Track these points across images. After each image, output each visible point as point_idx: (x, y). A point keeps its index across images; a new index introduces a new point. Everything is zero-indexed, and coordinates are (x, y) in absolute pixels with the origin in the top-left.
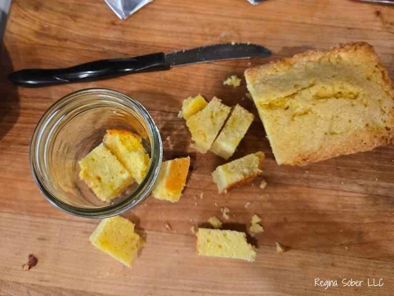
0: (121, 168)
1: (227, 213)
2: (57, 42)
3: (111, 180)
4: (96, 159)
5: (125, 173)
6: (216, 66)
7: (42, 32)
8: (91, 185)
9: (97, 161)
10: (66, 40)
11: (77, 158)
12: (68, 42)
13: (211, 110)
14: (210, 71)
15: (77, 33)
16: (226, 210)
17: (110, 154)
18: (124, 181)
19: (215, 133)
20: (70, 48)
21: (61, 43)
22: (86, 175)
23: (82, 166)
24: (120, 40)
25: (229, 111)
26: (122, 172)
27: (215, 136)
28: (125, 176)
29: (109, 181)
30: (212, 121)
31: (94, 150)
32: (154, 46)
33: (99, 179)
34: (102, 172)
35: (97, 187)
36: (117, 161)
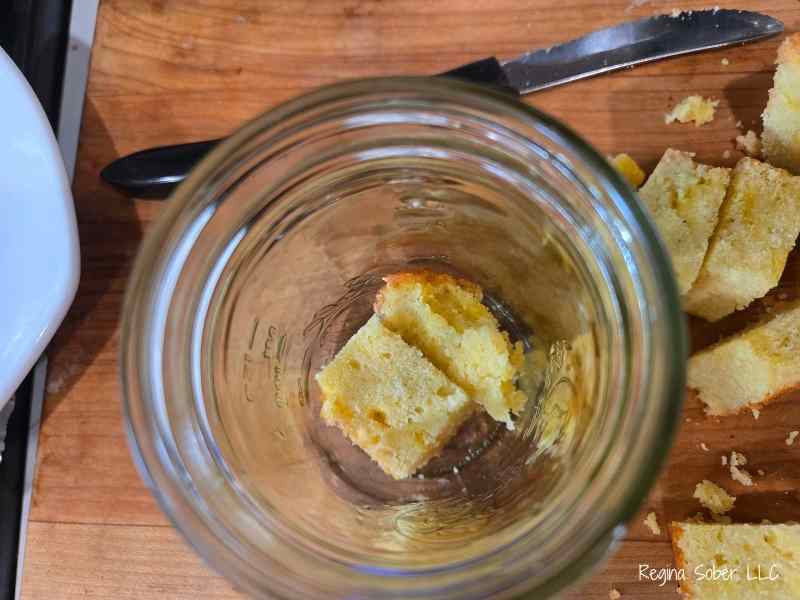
0: (439, 380)
1: (740, 468)
2: (217, 79)
3: (416, 418)
4: (362, 363)
5: (452, 393)
6: (637, 80)
7: (178, 60)
8: (360, 437)
9: (366, 367)
10: (239, 71)
11: (309, 366)
12: (244, 77)
13: (668, 184)
14: (622, 96)
15: (262, 50)
16: (737, 460)
17: (401, 342)
18: (452, 416)
19: (699, 246)
20: (250, 89)
21: (228, 80)
22: (343, 410)
23: (325, 389)
24: (374, 51)
25: (726, 181)
26: (443, 393)
27: (702, 255)
28: (457, 400)
29: (409, 420)
30: (678, 215)
31: (354, 338)
32: (463, 53)
33: (379, 417)
34: (387, 399)
35: (376, 440)
36: (425, 361)
